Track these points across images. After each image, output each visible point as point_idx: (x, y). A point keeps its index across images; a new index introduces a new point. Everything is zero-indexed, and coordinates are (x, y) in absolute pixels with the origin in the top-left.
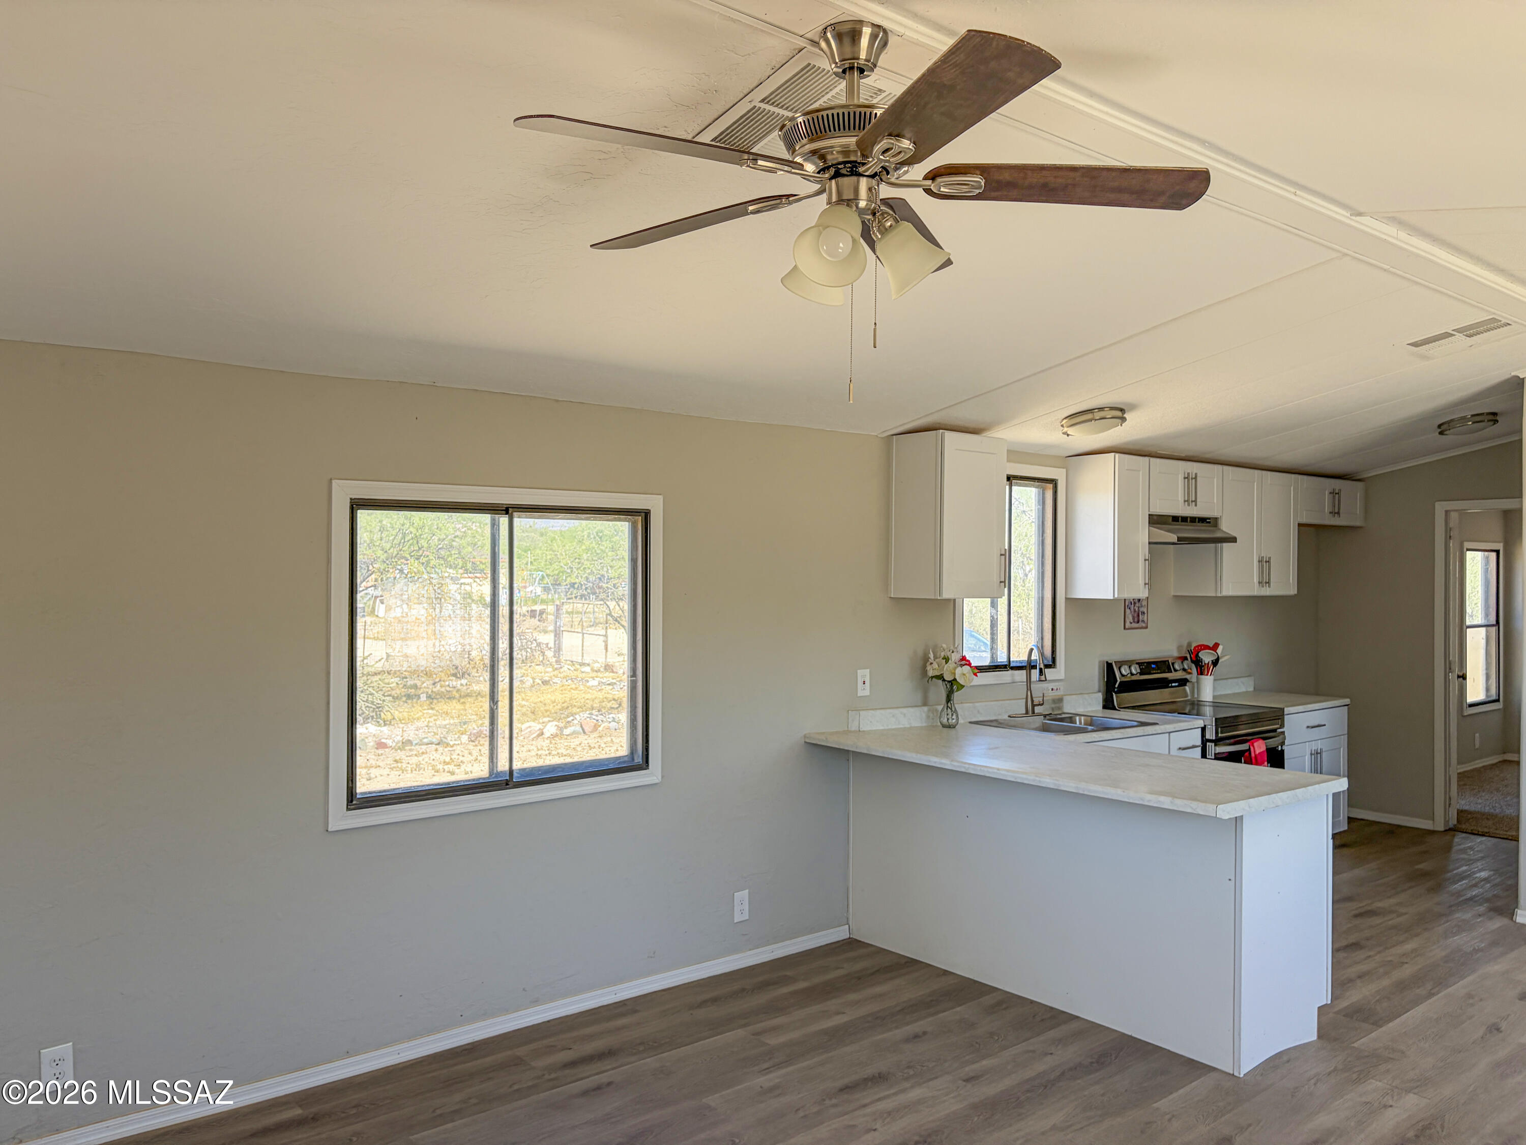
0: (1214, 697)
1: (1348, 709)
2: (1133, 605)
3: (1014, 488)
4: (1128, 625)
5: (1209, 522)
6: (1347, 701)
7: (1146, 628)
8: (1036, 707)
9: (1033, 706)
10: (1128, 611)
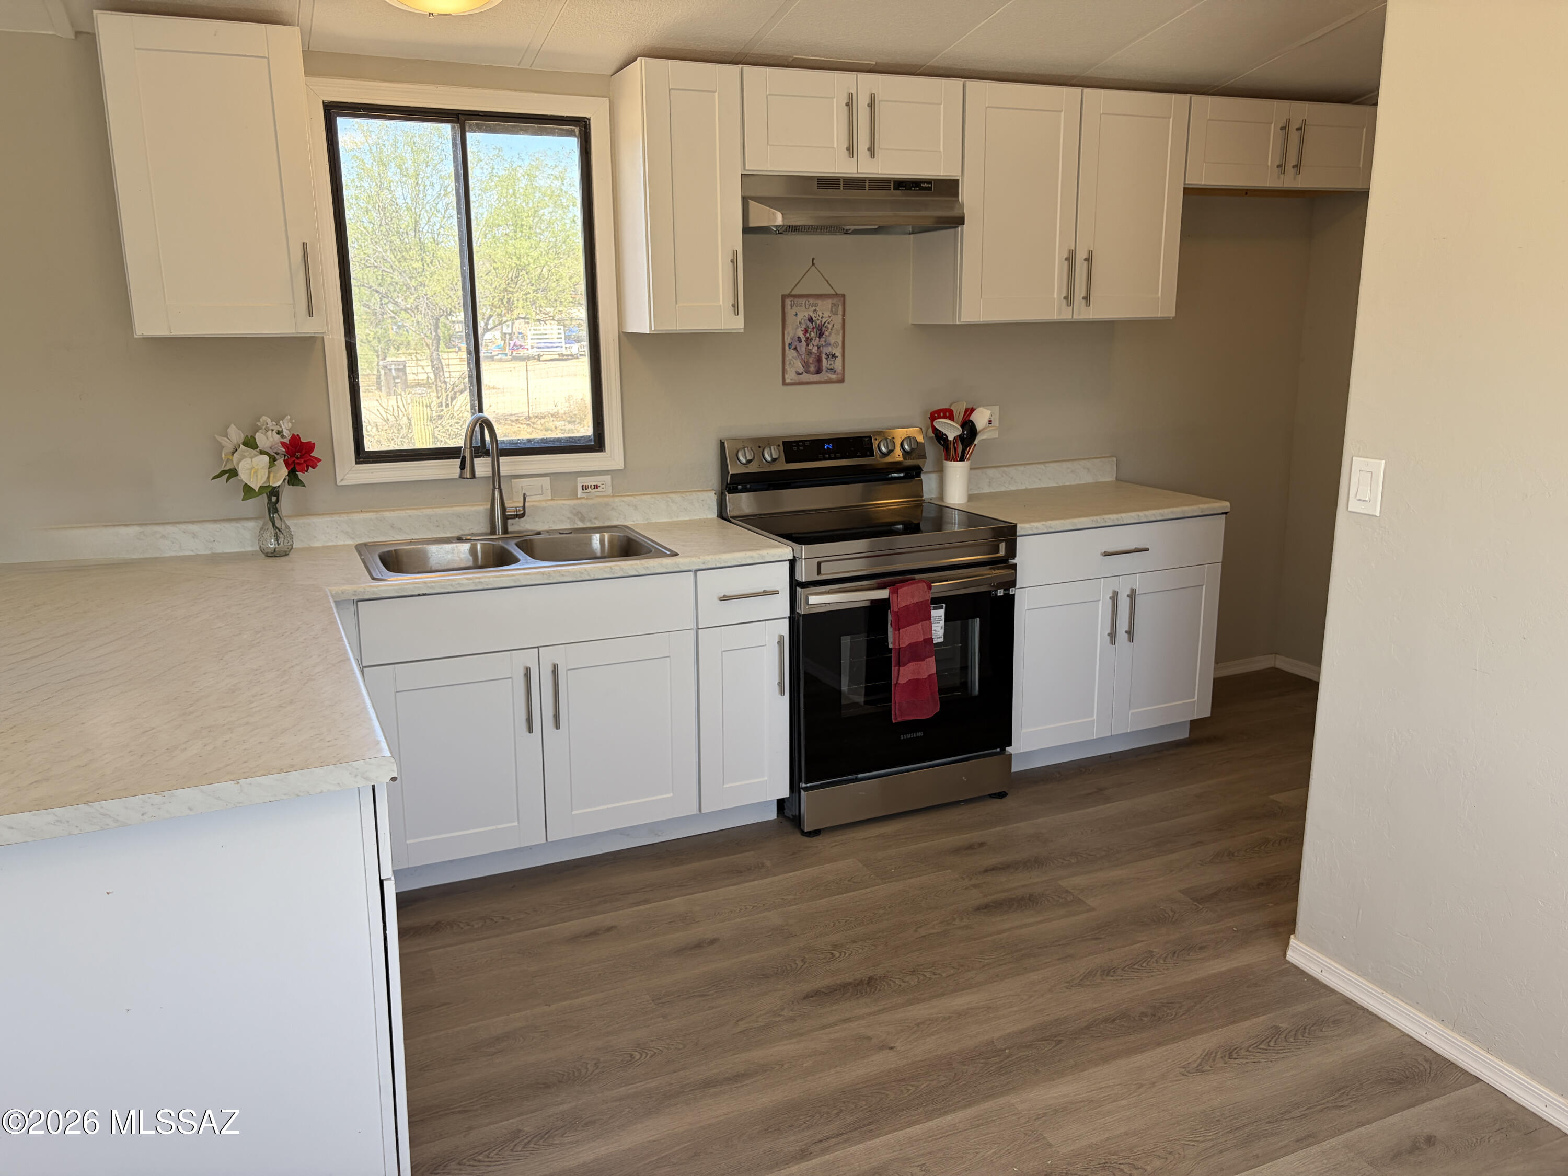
0: (971, 498)
1: (1226, 518)
2: (804, 343)
3: (469, 135)
4: (791, 376)
5: (930, 189)
6: (1225, 505)
7: (842, 381)
8: (509, 521)
9: (505, 518)
10: (791, 354)
